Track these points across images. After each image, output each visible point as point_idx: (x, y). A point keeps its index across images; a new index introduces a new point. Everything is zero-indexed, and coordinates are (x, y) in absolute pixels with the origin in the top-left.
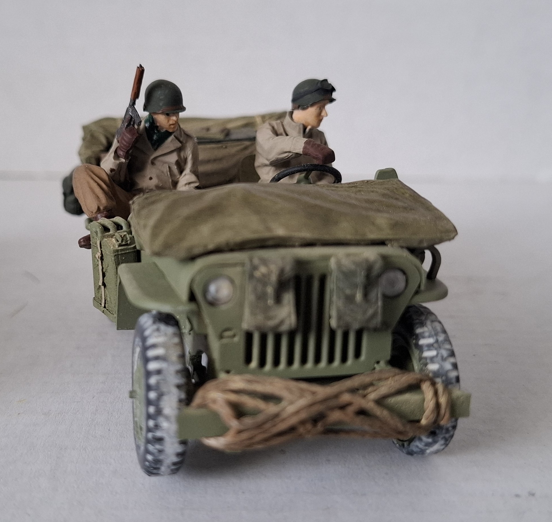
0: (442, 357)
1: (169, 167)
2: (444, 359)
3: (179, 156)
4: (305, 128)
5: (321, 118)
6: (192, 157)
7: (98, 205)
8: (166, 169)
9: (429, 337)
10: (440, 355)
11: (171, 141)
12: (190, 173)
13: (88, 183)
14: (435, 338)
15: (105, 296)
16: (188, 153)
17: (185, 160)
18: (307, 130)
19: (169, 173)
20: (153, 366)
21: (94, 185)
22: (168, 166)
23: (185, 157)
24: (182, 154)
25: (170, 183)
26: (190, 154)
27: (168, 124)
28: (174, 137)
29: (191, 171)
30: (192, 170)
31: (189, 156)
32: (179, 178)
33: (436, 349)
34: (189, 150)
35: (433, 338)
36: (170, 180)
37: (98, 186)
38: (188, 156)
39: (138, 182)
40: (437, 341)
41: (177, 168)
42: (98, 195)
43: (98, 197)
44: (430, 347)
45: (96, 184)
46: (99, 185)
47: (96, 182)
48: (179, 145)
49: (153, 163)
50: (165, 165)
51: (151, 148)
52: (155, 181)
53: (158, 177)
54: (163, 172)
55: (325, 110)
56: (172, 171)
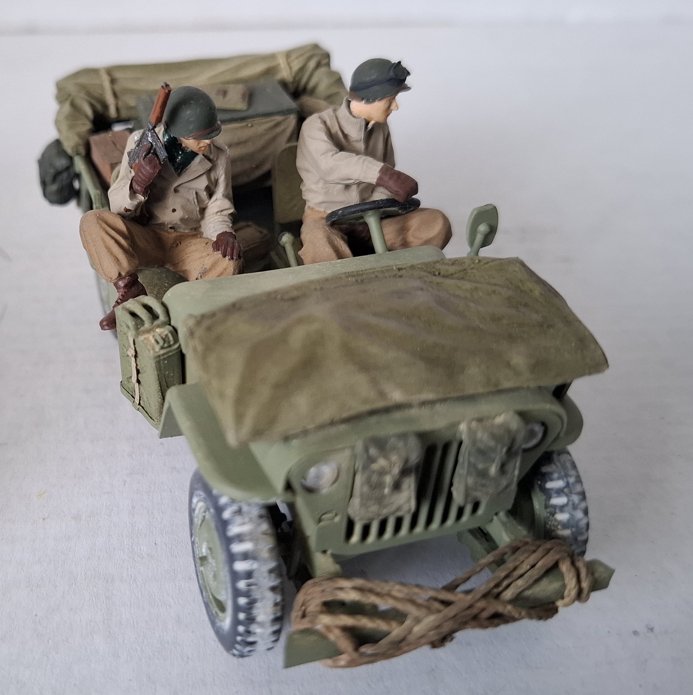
0: (574, 504)
1: (197, 193)
2: (575, 507)
3: (209, 179)
4: (367, 123)
5: (390, 111)
6: (225, 178)
7: (119, 271)
8: (192, 196)
9: (559, 478)
10: (571, 503)
11: (200, 162)
12: (223, 198)
13: (103, 240)
14: (565, 480)
15: (139, 393)
16: (219, 172)
17: (216, 182)
18: (370, 126)
19: (196, 201)
20: (240, 566)
21: (112, 243)
22: (195, 192)
23: (216, 178)
24: (212, 176)
25: (198, 212)
26: (223, 174)
27: (198, 147)
28: (202, 156)
29: (223, 195)
30: (225, 194)
31: (221, 176)
32: (208, 202)
33: (567, 495)
34: (221, 169)
35: (563, 480)
36: (198, 209)
37: (116, 244)
38: (219, 177)
39: (159, 216)
40: (568, 485)
41: (206, 194)
42: (117, 257)
43: (117, 260)
44: (560, 492)
45: (113, 241)
46: (117, 242)
47: (113, 238)
48: (209, 165)
49: (176, 191)
50: (191, 191)
51: (174, 172)
52: (179, 214)
53: (183, 208)
54: (188, 200)
55: (396, 102)
56: (200, 197)
